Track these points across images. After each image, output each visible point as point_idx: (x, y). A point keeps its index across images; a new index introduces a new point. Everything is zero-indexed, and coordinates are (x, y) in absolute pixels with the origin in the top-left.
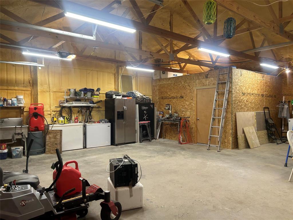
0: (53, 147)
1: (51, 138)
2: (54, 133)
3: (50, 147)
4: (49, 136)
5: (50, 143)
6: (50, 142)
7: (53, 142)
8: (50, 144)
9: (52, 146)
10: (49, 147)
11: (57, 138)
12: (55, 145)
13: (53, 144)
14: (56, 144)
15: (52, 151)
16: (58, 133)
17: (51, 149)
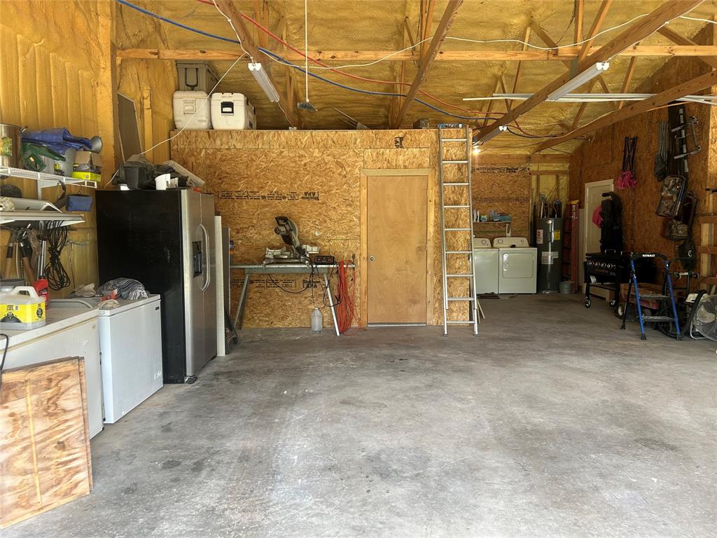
0: (47, 469)
1: (25, 419)
2: (44, 383)
3: (25, 472)
4: (7, 411)
5: (25, 449)
6: (25, 444)
7: (39, 438)
8: (25, 454)
9: (41, 465)
10: (20, 479)
11: (65, 411)
12: (59, 453)
13: (40, 452)
14: (61, 446)
15: (42, 493)
16: (67, 376)
17: (34, 486)
